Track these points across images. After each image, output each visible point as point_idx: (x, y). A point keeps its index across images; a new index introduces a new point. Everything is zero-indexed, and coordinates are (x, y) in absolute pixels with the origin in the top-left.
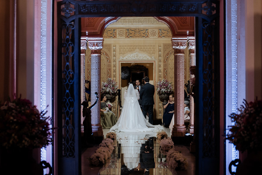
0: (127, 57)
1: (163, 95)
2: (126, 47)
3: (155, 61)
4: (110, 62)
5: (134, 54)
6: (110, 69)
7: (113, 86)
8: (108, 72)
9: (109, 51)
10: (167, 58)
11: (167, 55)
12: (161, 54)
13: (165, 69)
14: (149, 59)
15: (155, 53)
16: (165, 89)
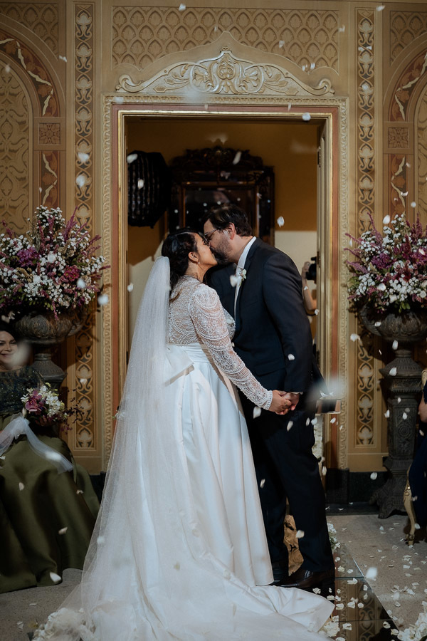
0: (162, 82)
1: (398, 321)
2: (155, 21)
3: (334, 109)
4: (55, 110)
5: (206, 61)
6: (55, 157)
7: (70, 261)
8: (44, 172)
9: (48, 38)
10: (410, 90)
11: (408, 74)
12: (370, 65)
13: (393, 156)
14: (298, 94)
15: (337, 60)
16: (410, 281)
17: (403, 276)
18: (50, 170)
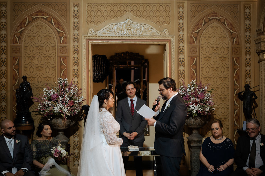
0: (105, 31)
1: (193, 120)
2: (102, 8)
3: (169, 40)
4: (66, 42)
5: (121, 23)
6: (65, 59)
7: (71, 99)
8: (61, 64)
9: (63, 15)
10: (198, 33)
11: (197, 27)
12: (183, 23)
13: (191, 57)
14: (156, 35)
15: (170, 22)
16: (197, 105)
17: (194, 103)
18: (63, 64)
